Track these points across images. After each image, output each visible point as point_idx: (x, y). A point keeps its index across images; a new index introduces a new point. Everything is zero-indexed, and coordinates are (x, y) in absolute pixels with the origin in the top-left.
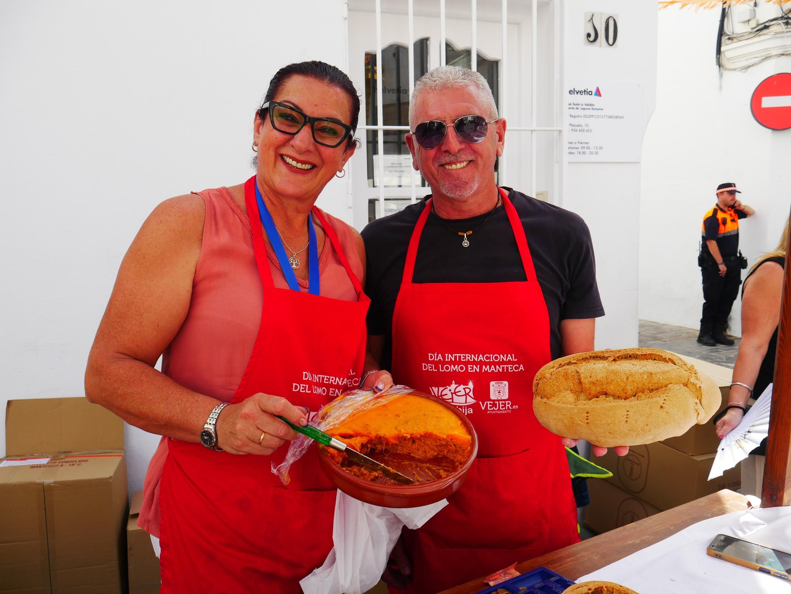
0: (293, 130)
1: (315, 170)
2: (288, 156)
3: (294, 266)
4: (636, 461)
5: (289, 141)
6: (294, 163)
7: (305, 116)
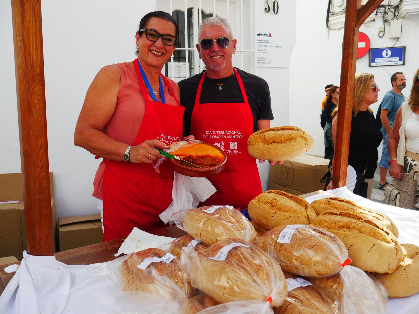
0: (154, 40)
1: (163, 55)
2: (153, 50)
3: (155, 94)
5: (153, 44)
6: (156, 53)
7: (159, 34)
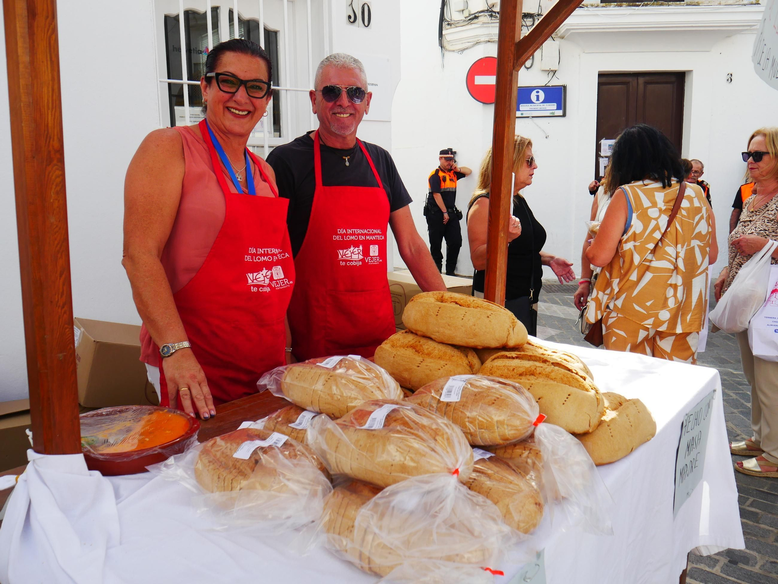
0: (233, 90)
1: (250, 115)
2: (232, 108)
3: (239, 179)
4: (397, 300)
5: (231, 97)
6: (237, 112)
7: (239, 79)
